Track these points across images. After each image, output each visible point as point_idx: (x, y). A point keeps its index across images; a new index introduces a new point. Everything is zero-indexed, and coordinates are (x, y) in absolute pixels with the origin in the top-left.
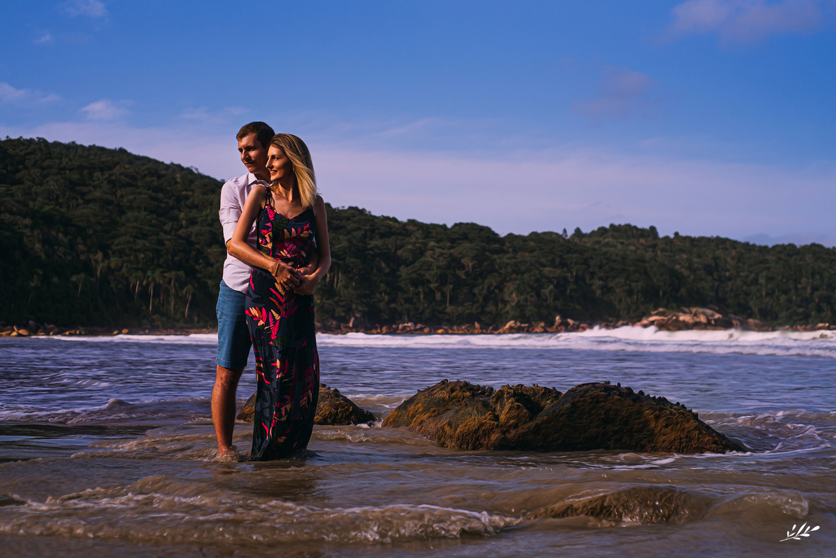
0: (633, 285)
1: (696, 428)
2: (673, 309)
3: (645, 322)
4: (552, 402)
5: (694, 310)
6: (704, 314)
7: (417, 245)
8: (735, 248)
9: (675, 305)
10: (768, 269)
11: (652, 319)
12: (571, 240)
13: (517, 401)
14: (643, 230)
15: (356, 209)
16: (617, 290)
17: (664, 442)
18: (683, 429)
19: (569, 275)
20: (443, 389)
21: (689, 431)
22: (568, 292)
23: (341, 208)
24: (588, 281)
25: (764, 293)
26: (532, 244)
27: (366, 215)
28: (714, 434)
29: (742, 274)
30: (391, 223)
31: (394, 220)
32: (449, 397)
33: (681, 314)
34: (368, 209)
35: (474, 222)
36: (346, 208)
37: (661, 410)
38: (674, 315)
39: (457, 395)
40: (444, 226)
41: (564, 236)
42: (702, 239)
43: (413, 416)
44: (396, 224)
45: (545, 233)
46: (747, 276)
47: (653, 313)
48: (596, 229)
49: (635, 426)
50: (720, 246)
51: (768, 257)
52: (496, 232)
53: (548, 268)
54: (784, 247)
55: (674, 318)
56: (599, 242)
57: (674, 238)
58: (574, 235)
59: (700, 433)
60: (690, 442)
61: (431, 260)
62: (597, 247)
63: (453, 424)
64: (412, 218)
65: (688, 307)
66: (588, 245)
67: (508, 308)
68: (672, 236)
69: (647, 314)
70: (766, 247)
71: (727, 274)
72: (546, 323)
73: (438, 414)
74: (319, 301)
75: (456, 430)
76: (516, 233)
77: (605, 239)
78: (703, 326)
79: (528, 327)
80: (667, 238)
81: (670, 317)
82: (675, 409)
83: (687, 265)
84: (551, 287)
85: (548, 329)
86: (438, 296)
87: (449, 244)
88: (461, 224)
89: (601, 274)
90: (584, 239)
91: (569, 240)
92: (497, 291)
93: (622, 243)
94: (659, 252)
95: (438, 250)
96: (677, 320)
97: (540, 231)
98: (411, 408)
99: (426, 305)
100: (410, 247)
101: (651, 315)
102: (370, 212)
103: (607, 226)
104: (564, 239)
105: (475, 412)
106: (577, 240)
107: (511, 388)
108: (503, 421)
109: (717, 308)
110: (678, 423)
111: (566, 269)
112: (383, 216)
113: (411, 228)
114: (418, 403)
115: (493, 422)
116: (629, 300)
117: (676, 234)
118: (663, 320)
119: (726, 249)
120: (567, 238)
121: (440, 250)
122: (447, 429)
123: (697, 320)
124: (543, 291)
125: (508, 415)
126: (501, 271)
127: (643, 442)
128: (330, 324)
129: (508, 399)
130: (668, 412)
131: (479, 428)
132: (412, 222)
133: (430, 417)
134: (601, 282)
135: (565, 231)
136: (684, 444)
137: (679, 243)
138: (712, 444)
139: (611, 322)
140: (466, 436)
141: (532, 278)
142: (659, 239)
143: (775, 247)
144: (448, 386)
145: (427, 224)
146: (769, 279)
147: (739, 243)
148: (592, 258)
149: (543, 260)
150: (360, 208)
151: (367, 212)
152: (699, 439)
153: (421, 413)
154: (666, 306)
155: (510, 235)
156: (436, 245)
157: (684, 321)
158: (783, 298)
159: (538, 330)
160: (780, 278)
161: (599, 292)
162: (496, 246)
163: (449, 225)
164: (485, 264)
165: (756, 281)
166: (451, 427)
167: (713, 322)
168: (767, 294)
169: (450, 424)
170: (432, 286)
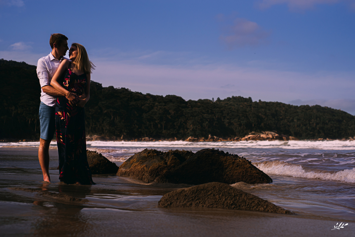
0: (242, 121)
1: (250, 167)
2: (258, 132)
3: (246, 137)
4: (190, 157)
5: (267, 132)
6: (271, 134)
7: (150, 104)
8: (284, 106)
9: (259, 130)
10: (298, 115)
11: (249, 136)
12: (216, 103)
13: (175, 156)
14: (246, 99)
15: (124, 89)
16: (235, 124)
17: (236, 173)
18: (244, 168)
19: (214, 117)
20: (145, 152)
21: (247, 168)
22: (214, 124)
23: (118, 88)
24: (222, 120)
25: (296, 126)
26: (199, 104)
27: (129, 91)
28: (257, 170)
29: (287, 117)
30: (139, 95)
31: (141, 93)
32: (147, 155)
33: (261, 134)
34: (129, 89)
35: (175, 95)
36: (120, 88)
37: (235, 159)
38: (258, 135)
39: (151, 155)
40: (162, 97)
41: (213, 101)
42: (270, 103)
43: (132, 164)
44: (141, 95)
45: (205, 100)
46: (289, 118)
47: (250, 133)
48: (226, 98)
49: (224, 167)
50: (278, 106)
51: (298, 110)
52: (184, 99)
53: (206, 115)
54: (304, 106)
55: (259, 136)
56: (227, 104)
57: (259, 102)
58: (217, 100)
59: (251, 169)
60: (247, 173)
61: (156, 111)
62: (226, 106)
63: (148, 166)
64: (148, 93)
65: (264, 131)
66: (223, 105)
67: (189, 131)
68: (258, 101)
69: (247, 134)
70: (297, 106)
71: (281, 117)
72: (205, 138)
73: (143, 163)
74: (108, 128)
75: (149, 169)
76: (193, 100)
77: (230, 102)
78: (271, 139)
79: (197, 139)
80: (256, 102)
81: (257, 135)
82: (241, 159)
83: (264, 113)
84: (207, 122)
85: (205, 140)
86: (159, 126)
87: (164, 104)
88: (169, 95)
89: (228, 117)
90: (221, 102)
91: (215, 103)
92: (184, 124)
93: (237, 104)
94: (252, 108)
95: (159, 107)
96: (260, 137)
97: (203, 99)
98: (132, 160)
99: (154, 130)
100: (147, 105)
101: (249, 135)
102: (130, 90)
103: (231, 97)
104: (213, 102)
105: (157, 161)
106: (218, 103)
107: (173, 151)
108: (169, 165)
109: (276, 132)
110: (242, 165)
111: (213, 115)
112: (136, 92)
113: (148, 97)
114: (134, 158)
115: (164, 165)
116: (240, 128)
117: (260, 100)
118: (254, 136)
119: (281, 107)
120: (214, 102)
121: (160, 106)
122: (145, 168)
123: (268, 137)
124: (204, 124)
125: (171, 162)
126: (186, 116)
127: (227, 173)
128: (113, 137)
129: (171, 155)
130: (238, 161)
131: (158, 168)
132: (148, 95)
133: (139, 164)
134: (228, 120)
135: (213, 99)
136: (245, 174)
137: (261, 104)
138: (256, 174)
139: (232, 137)
140: (153, 171)
141: (199, 119)
142: (253, 102)
143: (301, 106)
144: (147, 151)
145: (154, 96)
146: (298, 120)
147: (286, 104)
148: (224, 110)
149: (204, 111)
150: (126, 88)
151: (129, 90)
152: (251, 172)
153: (135, 162)
154: (255, 131)
155: (190, 101)
156: (159, 104)
157: (263, 137)
158: (304, 128)
159: (201, 141)
160: (303, 119)
161: (227, 125)
162: (184, 105)
163: (164, 96)
164: (179, 112)
165: (293, 120)
166: (147, 168)
167: (275, 138)
168: (297, 126)
169: (146, 166)
170: (156, 121)
